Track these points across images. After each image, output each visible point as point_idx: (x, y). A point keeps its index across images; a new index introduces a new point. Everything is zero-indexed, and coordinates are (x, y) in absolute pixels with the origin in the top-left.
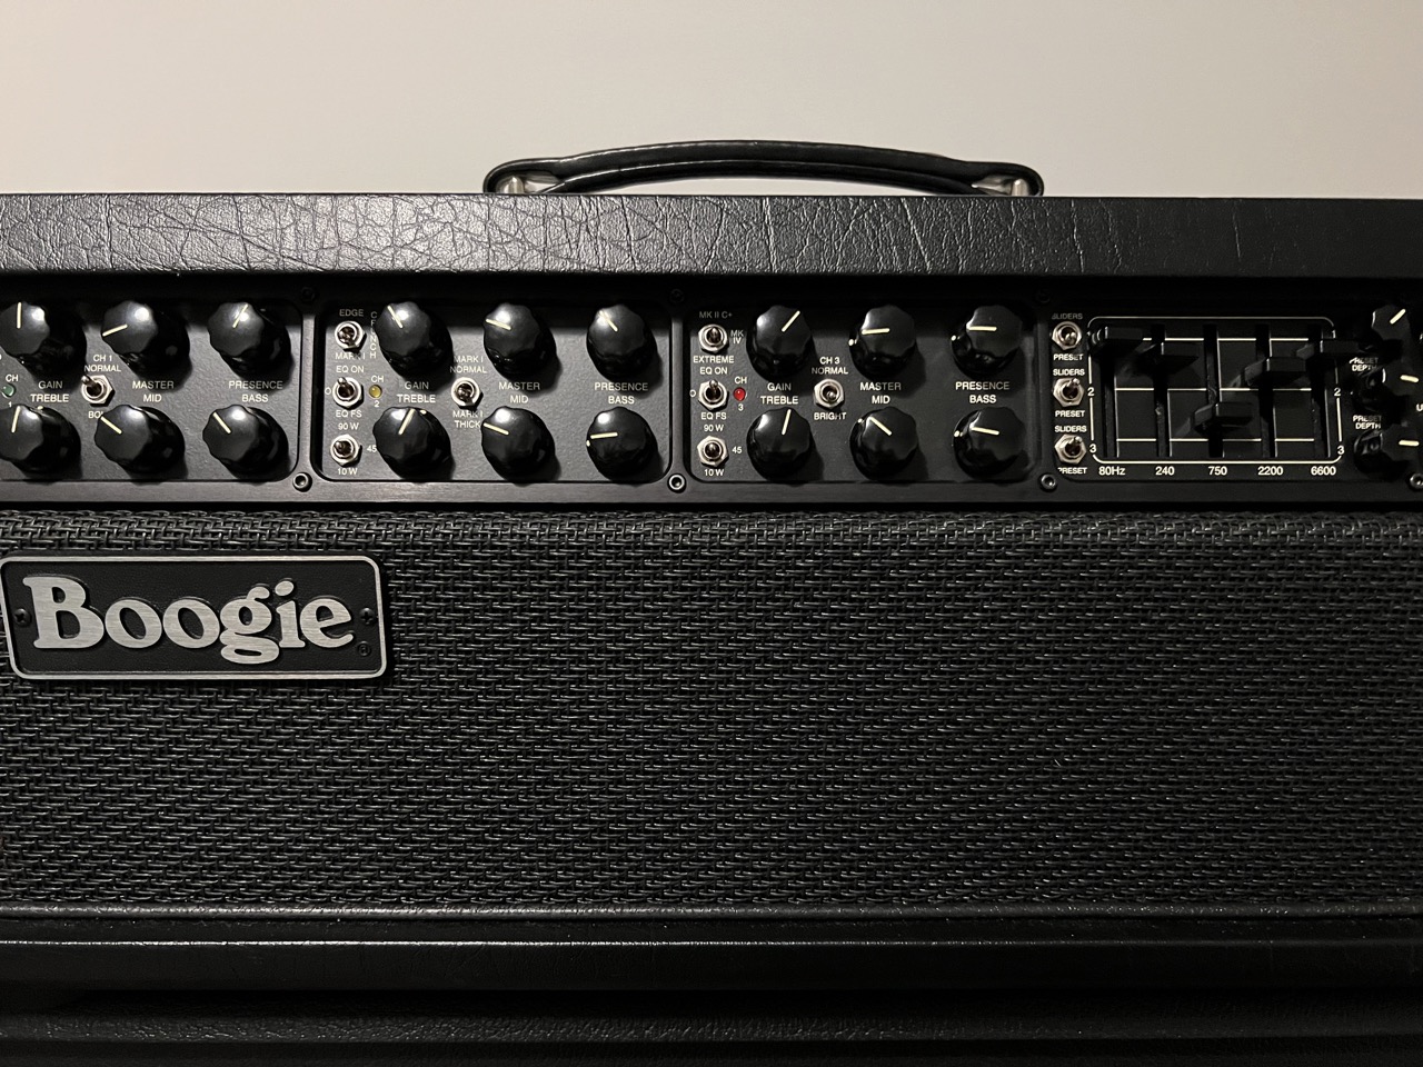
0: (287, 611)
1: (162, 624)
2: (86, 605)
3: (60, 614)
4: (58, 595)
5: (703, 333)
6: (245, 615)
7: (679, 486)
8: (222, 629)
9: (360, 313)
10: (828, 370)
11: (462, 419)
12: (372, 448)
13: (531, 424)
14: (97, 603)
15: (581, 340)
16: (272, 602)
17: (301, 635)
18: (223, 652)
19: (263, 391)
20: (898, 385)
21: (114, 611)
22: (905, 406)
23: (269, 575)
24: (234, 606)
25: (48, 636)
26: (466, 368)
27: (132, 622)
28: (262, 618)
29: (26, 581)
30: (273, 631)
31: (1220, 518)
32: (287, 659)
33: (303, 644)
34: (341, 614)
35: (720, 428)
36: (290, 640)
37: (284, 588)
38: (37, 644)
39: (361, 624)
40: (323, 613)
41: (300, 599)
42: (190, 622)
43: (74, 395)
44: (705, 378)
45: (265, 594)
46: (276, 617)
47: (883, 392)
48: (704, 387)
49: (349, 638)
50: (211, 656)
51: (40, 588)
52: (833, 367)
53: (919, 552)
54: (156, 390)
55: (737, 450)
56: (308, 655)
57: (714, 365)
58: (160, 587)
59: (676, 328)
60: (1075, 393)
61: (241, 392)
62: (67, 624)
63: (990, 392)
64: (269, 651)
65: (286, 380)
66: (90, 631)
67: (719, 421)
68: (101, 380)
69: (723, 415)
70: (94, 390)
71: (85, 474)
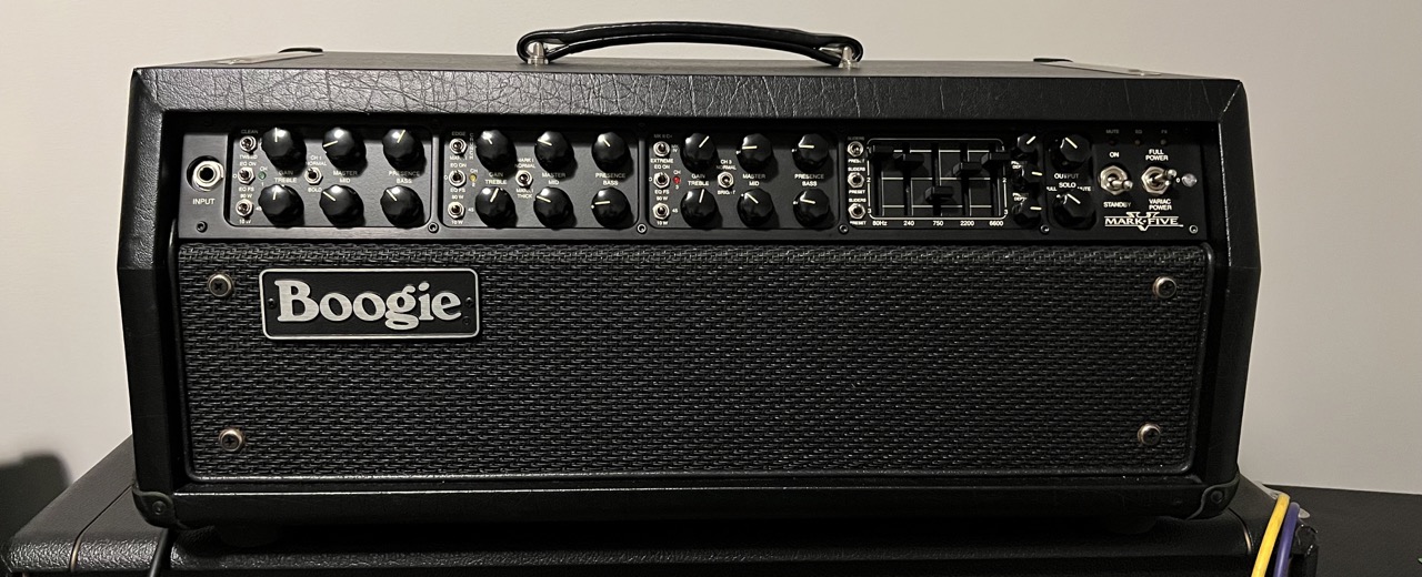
0: (424, 299)
1: (352, 307)
2: (309, 297)
3: (294, 301)
4: (294, 290)
5: (656, 146)
6: (401, 302)
7: (643, 231)
8: (387, 309)
9: (463, 134)
10: (724, 167)
11: (522, 193)
12: (472, 210)
13: (561, 198)
14: (316, 296)
15: (589, 150)
16: (417, 294)
17: (432, 313)
18: (386, 323)
19: (409, 177)
20: (763, 176)
21: (326, 300)
22: (766, 187)
23: (414, 279)
24: (394, 297)
25: (286, 315)
26: (523, 166)
27: (336, 307)
28: (410, 303)
29: (277, 283)
30: (416, 311)
31: (936, 249)
32: (423, 326)
33: (432, 318)
34: (455, 301)
35: (665, 198)
36: (426, 316)
37: (424, 286)
38: (279, 319)
39: (466, 307)
40: (445, 300)
41: (432, 293)
42: (369, 307)
43: (300, 179)
44: (658, 171)
45: (413, 289)
46: (418, 303)
47: (755, 180)
48: (657, 176)
49: (459, 314)
50: (379, 325)
51: (284, 286)
52: (728, 165)
53: (774, 267)
54: (347, 176)
55: (675, 211)
56: (435, 325)
57: (662, 164)
58: (352, 286)
59: (641, 144)
60: (860, 180)
61: (396, 177)
62: (298, 307)
63: (813, 180)
64: (413, 322)
65: (422, 171)
66: (311, 310)
67: (665, 195)
68: (315, 170)
69: (667, 191)
70: (312, 175)
71: (307, 224)
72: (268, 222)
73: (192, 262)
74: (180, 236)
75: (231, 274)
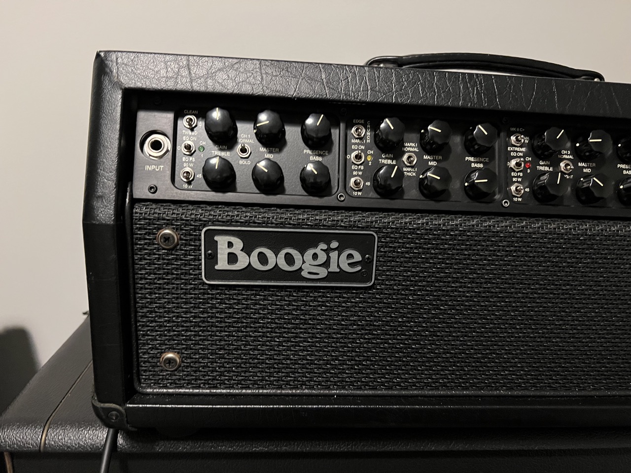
0: (334, 255)
1: (276, 260)
2: (242, 250)
3: (229, 254)
4: (230, 245)
6: (315, 256)
8: (304, 262)
9: (362, 122)
10: (565, 156)
11: (408, 172)
14: (247, 250)
16: (327, 251)
17: (338, 266)
18: (303, 273)
19: (319, 155)
20: (594, 165)
21: (255, 253)
23: (327, 238)
24: (310, 253)
25: (222, 264)
26: (409, 149)
27: (263, 259)
28: (322, 258)
29: (216, 238)
30: (326, 264)
32: (331, 277)
33: (338, 270)
34: (358, 257)
35: (520, 180)
36: (334, 268)
37: (334, 244)
38: (217, 267)
39: (366, 263)
40: (350, 256)
41: (340, 250)
42: (289, 259)
43: (233, 152)
44: (514, 157)
45: (325, 247)
46: (329, 258)
49: (359, 268)
50: (297, 275)
51: (222, 241)
54: (270, 152)
56: (340, 275)
57: (517, 152)
58: (276, 242)
61: (309, 155)
62: (232, 258)
64: (323, 273)
65: (330, 151)
66: (243, 262)
68: (247, 147)
70: (243, 150)
71: (238, 190)
72: (206, 187)
73: (145, 219)
74: (134, 197)
75: (177, 229)
